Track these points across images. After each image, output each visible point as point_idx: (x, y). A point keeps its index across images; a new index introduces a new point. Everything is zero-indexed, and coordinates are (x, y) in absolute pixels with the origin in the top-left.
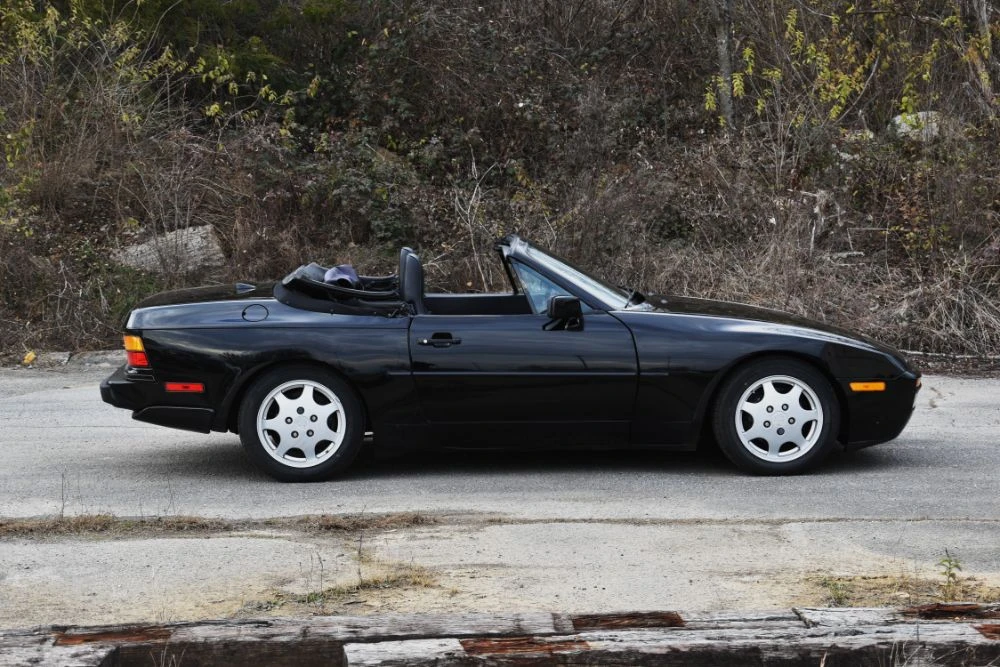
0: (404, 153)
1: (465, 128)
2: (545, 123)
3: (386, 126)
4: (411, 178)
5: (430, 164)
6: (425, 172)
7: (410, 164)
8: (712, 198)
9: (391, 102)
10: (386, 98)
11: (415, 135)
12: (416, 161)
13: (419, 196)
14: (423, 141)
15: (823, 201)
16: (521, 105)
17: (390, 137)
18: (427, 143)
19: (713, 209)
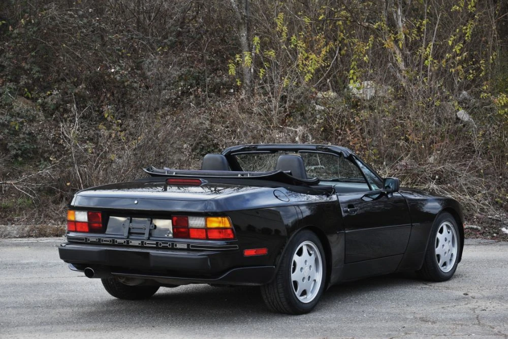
0: (34, 100)
1: (76, 85)
2: (128, 82)
3: (22, 83)
4: (39, 116)
5: (52, 107)
6: (48, 113)
7: (39, 107)
8: (234, 132)
9: (27, 67)
10: (24, 64)
11: (44, 89)
12: (43, 105)
13: (43, 128)
14: (49, 93)
15: (300, 133)
16: (113, 70)
17: (26, 90)
18: (51, 94)
19: (234, 138)
